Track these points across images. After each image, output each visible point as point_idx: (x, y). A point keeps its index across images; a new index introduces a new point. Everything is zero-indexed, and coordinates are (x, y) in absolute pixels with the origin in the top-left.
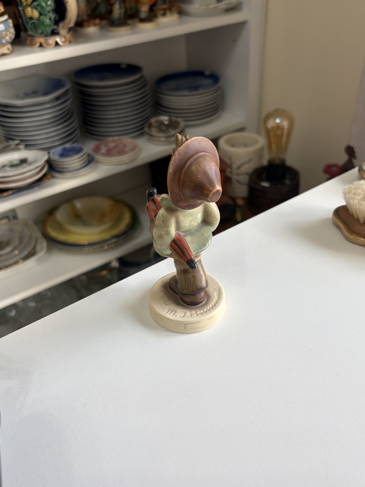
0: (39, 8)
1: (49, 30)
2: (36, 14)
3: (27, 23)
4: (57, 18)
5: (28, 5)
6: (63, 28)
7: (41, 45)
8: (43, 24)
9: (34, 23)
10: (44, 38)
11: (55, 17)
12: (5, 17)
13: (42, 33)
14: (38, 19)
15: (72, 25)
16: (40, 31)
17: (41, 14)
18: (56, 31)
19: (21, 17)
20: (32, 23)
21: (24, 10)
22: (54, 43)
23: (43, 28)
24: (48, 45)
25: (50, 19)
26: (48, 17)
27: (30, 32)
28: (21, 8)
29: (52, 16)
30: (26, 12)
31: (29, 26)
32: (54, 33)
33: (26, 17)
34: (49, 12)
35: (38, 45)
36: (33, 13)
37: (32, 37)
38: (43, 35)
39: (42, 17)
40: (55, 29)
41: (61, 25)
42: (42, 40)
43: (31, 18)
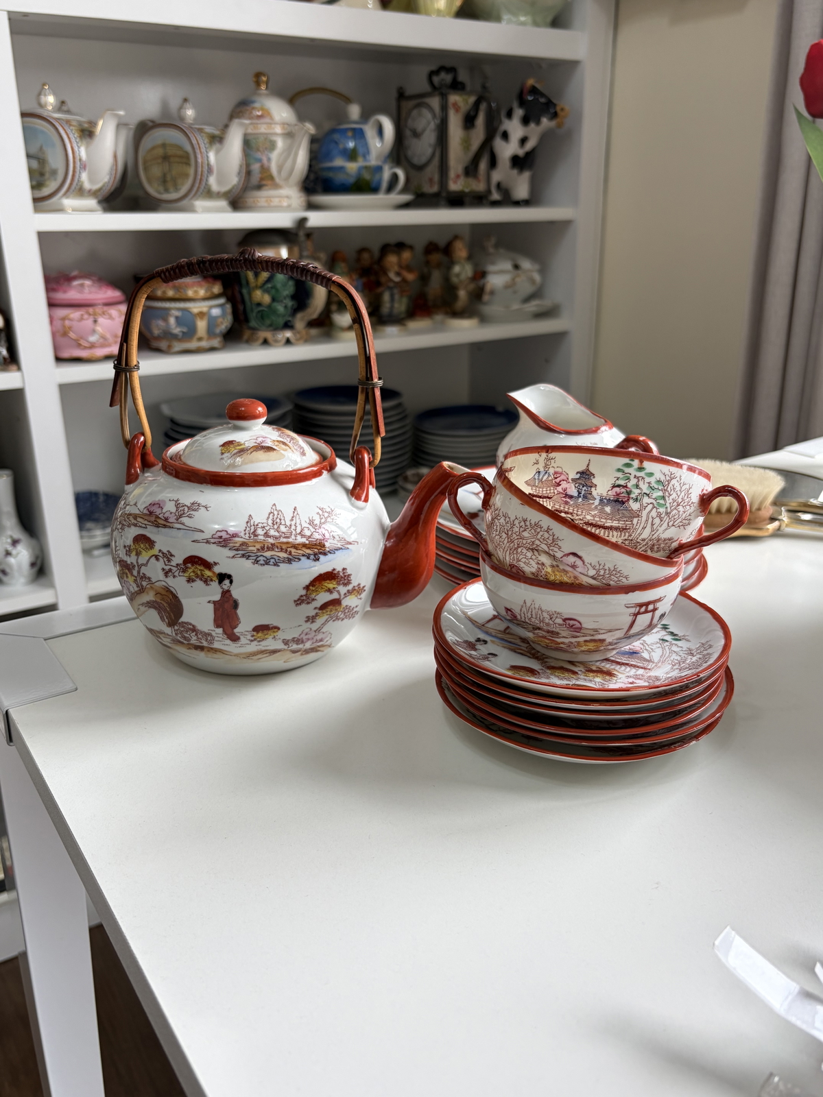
0: (273, 291)
1: (281, 321)
2: (267, 299)
3: (252, 311)
4: (295, 306)
5: (257, 287)
6: (302, 319)
7: (266, 342)
8: (274, 312)
9: (263, 311)
10: (272, 333)
11: (293, 305)
12: (222, 301)
13: (271, 325)
14: (269, 306)
15: (315, 316)
16: (268, 322)
17: (274, 300)
18: (289, 324)
19: (243, 301)
20: (259, 312)
21: (250, 294)
22: (284, 341)
23: (274, 318)
24: (276, 341)
25: (286, 307)
26: (284, 305)
27: (253, 323)
28: (245, 291)
29: (290, 303)
30: (253, 295)
31: (252, 315)
32: (288, 326)
33: (251, 303)
34: (285, 298)
35: (261, 341)
36: (263, 298)
37: (254, 329)
38: (271, 328)
39: (275, 304)
40: (289, 321)
41: (299, 315)
42: (268, 335)
43: (259, 304)
